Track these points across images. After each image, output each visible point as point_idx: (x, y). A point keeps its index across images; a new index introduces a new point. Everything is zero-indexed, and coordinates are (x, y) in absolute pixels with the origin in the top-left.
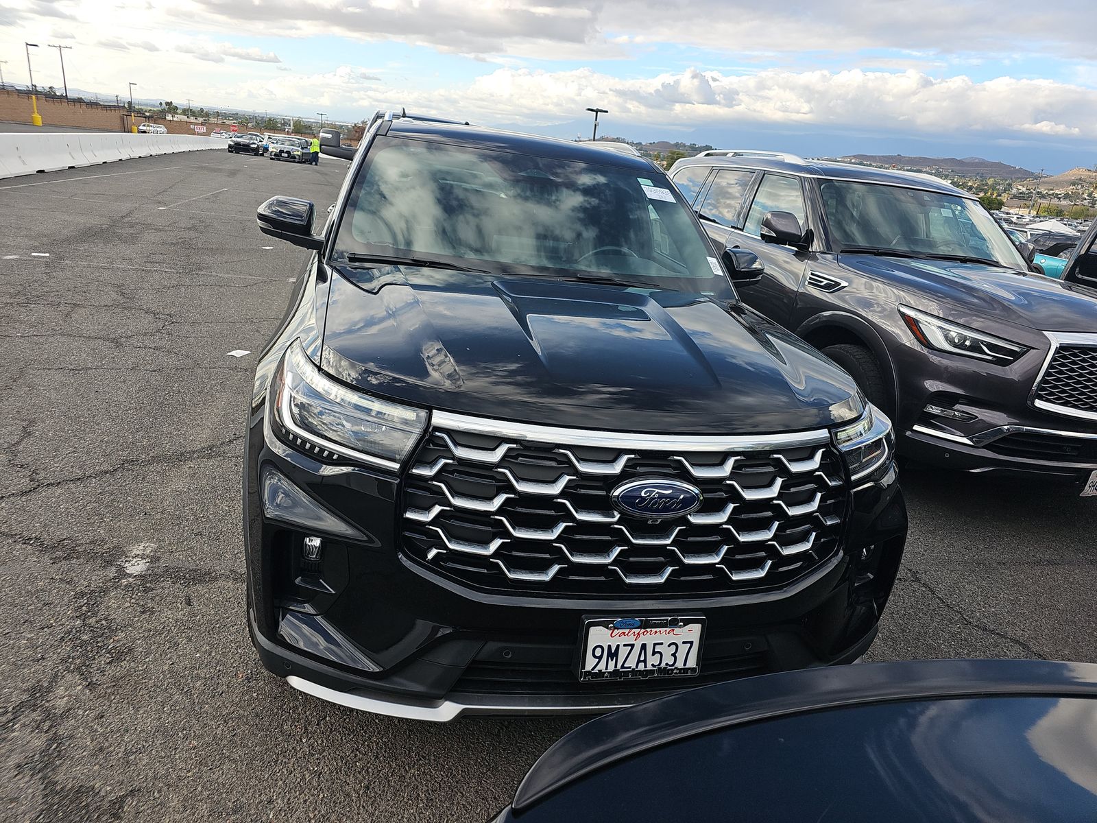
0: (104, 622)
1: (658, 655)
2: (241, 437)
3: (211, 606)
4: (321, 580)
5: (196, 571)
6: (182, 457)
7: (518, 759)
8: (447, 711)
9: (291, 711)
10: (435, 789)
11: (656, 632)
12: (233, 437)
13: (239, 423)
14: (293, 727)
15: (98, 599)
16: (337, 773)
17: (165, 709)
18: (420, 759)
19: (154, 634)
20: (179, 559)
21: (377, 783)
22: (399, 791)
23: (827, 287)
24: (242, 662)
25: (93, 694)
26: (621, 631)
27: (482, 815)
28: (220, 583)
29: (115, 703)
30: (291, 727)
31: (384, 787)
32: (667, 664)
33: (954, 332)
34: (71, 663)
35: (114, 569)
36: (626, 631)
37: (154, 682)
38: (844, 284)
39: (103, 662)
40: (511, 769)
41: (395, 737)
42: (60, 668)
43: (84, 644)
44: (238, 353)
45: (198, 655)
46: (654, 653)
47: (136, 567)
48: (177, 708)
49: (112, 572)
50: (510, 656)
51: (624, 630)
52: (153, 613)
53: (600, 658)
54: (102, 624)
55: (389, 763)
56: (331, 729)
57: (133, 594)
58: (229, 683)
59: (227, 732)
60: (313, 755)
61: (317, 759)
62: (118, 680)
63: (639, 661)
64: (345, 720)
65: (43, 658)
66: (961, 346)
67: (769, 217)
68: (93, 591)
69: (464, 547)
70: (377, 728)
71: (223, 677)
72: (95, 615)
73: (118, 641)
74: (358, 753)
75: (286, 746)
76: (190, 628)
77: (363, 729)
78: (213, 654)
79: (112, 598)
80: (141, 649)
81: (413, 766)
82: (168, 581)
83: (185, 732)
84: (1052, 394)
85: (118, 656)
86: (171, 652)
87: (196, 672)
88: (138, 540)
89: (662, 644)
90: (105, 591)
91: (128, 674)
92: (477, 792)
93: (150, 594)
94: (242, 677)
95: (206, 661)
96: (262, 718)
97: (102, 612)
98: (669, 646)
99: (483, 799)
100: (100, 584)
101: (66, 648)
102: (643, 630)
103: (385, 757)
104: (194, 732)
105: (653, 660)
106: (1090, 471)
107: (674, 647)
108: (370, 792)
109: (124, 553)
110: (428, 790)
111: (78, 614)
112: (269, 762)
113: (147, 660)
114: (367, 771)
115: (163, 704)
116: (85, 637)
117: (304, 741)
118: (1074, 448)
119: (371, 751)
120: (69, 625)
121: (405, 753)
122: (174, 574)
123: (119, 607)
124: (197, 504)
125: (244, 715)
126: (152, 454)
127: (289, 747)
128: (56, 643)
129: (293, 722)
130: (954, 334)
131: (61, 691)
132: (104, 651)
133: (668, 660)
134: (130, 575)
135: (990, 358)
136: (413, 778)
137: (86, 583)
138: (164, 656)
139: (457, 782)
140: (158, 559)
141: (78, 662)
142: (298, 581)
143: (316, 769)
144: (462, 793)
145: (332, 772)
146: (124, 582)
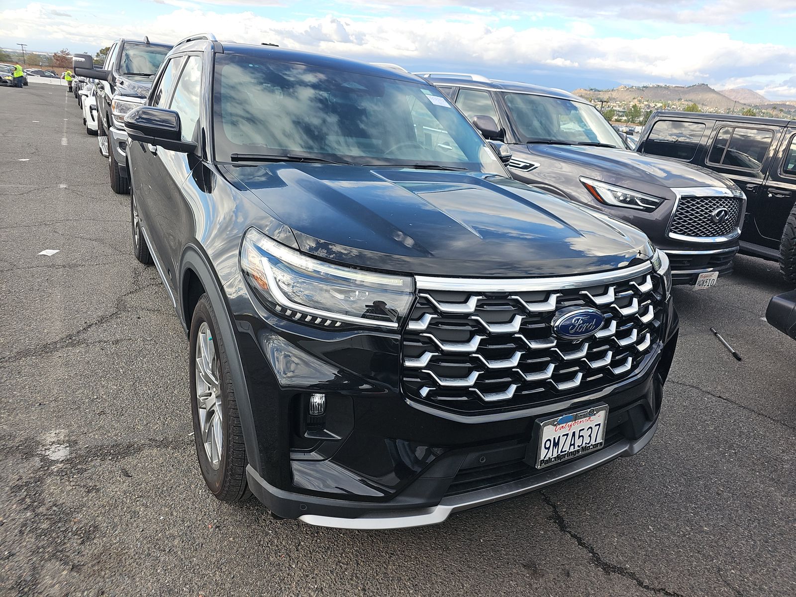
0: (54, 508)
1: (581, 438)
2: (93, 324)
3: (149, 473)
4: (325, 430)
5: (117, 445)
6: (46, 349)
7: (459, 537)
8: (439, 514)
9: (269, 545)
10: (414, 576)
11: (581, 422)
12: (85, 325)
13: (84, 313)
14: (278, 557)
15: (37, 489)
16: (334, 585)
17: (159, 571)
18: (391, 556)
19: (110, 509)
20: (94, 438)
21: (370, 584)
22: (389, 585)
23: (525, 167)
24: (205, 515)
25: (82, 575)
26: (561, 426)
27: (458, 586)
28: (146, 452)
29: (108, 578)
30: (276, 557)
31: (376, 585)
32: (586, 443)
33: (620, 192)
34: (43, 552)
35: (37, 459)
36: (564, 425)
37: (135, 550)
38: (536, 165)
39: (75, 544)
40: (458, 546)
41: (362, 544)
42: (35, 559)
43: (45, 533)
44: (49, 252)
45: (162, 518)
46: (579, 437)
47: (59, 453)
48: (169, 567)
49: (37, 462)
50: (485, 460)
51: (562, 425)
52: (98, 490)
53: (548, 449)
54: (54, 511)
55: (369, 566)
56: (310, 551)
57: (69, 478)
58: (203, 535)
59: (225, 577)
60: (307, 576)
61: (313, 578)
62: (99, 556)
63: (571, 445)
64: (316, 541)
65: (11, 555)
66: (624, 201)
67: (475, 120)
68: (27, 484)
69: (452, 382)
70: (345, 541)
71: (195, 531)
72: (42, 503)
73: (80, 522)
74: (341, 564)
75: (281, 575)
76: (141, 497)
77: (335, 545)
78: (175, 514)
79: (50, 485)
80: (105, 525)
81: (389, 563)
82: (96, 460)
83: (188, 586)
84: (677, 228)
85: (87, 535)
86: (135, 521)
87: (167, 533)
88: (45, 429)
89: (583, 429)
90: (40, 480)
91: (105, 550)
92: (445, 570)
93: (85, 475)
94: (212, 527)
95: (171, 521)
96: (249, 557)
97: (49, 501)
98: (588, 430)
99: (452, 574)
100: (32, 475)
101: (30, 540)
102: (574, 422)
103: (364, 562)
104: (196, 584)
105: (578, 442)
106: (697, 275)
107: (590, 429)
108: (368, 592)
109: (38, 443)
110: (410, 579)
111: (24, 506)
112: (275, 592)
113: (117, 532)
114: (357, 577)
115: (154, 567)
116: (44, 526)
117: (294, 566)
118: (689, 261)
119: (351, 560)
120: (22, 518)
121: (377, 554)
122: (100, 452)
123: (62, 492)
124: (85, 388)
125: (231, 559)
126: (15, 351)
127: (285, 575)
128: (17, 538)
129: (276, 553)
130: (619, 194)
131: (48, 580)
132: (70, 534)
133: (587, 440)
134: (57, 461)
135: (642, 208)
136: (394, 573)
137: (17, 477)
138: (130, 526)
139: (427, 566)
140: (76, 442)
141: (50, 549)
142: (306, 435)
143: (316, 586)
144: (434, 574)
145: (330, 586)
146: (54, 468)
